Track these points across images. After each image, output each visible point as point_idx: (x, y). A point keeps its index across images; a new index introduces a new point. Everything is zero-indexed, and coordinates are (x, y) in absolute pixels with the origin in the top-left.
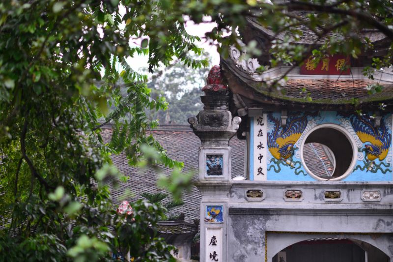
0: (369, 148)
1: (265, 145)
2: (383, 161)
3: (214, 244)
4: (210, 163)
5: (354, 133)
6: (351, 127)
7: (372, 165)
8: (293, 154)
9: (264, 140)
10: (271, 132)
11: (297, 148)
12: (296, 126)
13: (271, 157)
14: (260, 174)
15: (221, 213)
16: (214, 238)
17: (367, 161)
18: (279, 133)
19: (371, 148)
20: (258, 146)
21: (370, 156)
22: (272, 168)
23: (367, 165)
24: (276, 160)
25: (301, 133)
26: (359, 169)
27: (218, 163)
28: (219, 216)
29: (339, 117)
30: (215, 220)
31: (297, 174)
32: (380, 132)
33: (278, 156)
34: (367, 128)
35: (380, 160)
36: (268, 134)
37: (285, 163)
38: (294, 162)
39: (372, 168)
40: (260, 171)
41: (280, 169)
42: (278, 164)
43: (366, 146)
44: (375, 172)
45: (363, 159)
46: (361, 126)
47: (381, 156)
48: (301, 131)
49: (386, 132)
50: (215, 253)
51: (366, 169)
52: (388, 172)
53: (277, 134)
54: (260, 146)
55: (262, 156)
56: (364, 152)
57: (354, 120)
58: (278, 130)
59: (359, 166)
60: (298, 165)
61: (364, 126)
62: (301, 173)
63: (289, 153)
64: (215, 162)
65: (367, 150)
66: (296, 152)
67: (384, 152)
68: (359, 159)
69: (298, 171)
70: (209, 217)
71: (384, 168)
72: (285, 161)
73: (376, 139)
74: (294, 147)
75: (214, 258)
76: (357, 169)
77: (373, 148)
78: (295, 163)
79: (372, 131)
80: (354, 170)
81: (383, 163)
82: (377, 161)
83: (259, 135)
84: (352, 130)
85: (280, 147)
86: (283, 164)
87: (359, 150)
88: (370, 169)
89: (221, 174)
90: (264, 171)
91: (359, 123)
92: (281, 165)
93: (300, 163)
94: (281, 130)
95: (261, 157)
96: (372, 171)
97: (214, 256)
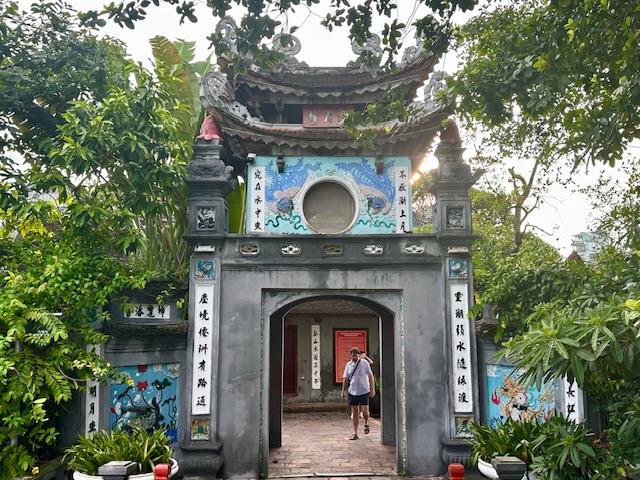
1: (263, 198)
2: (386, 215)
3: (205, 302)
4: (201, 216)
5: (356, 185)
6: (353, 179)
8: (293, 208)
9: (262, 194)
10: (269, 186)
11: (296, 204)
12: (295, 180)
14: (258, 229)
15: (212, 269)
16: (205, 296)
17: (370, 214)
19: (374, 202)
20: (256, 200)
21: (373, 210)
22: (270, 223)
25: (301, 185)
26: (361, 223)
27: (210, 216)
30: (206, 277)
31: (296, 229)
32: (383, 185)
33: (276, 210)
34: (370, 181)
36: (266, 188)
38: (293, 217)
39: (376, 222)
40: (258, 225)
41: (278, 224)
43: (368, 199)
44: (379, 226)
45: (366, 212)
46: (364, 179)
47: (384, 210)
49: (389, 185)
50: (205, 311)
51: (369, 224)
52: (392, 226)
53: (276, 187)
54: (258, 200)
55: (260, 211)
57: (356, 174)
58: (277, 183)
59: (361, 221)
60: (297, 219)
61: (366, 178)
62: (301, 228)
64: (207, 215)
65: (369, 203)
67: (387, 205)
68: (362, 213)
69: (297, 226)
70: (199, 273)
71: (388, 223)
72: (284, 216)
73: (379, 191)
75: (204, 317)
76: (359, 223)
77: (376, 201)
78: (295, 218)
79: (375, 183)
80: (356, 224)
83: (256, 189)
84: (355, 183)
85: (279, 201)
86: (282, 219)
88: (373, 223)
89: (213, 227)
90: (262, 226)
91: (361, 177)
92: (279, 219)
93: (300, 218)
95: (258, 212)
96: (375, 225)
97: (204, 315)
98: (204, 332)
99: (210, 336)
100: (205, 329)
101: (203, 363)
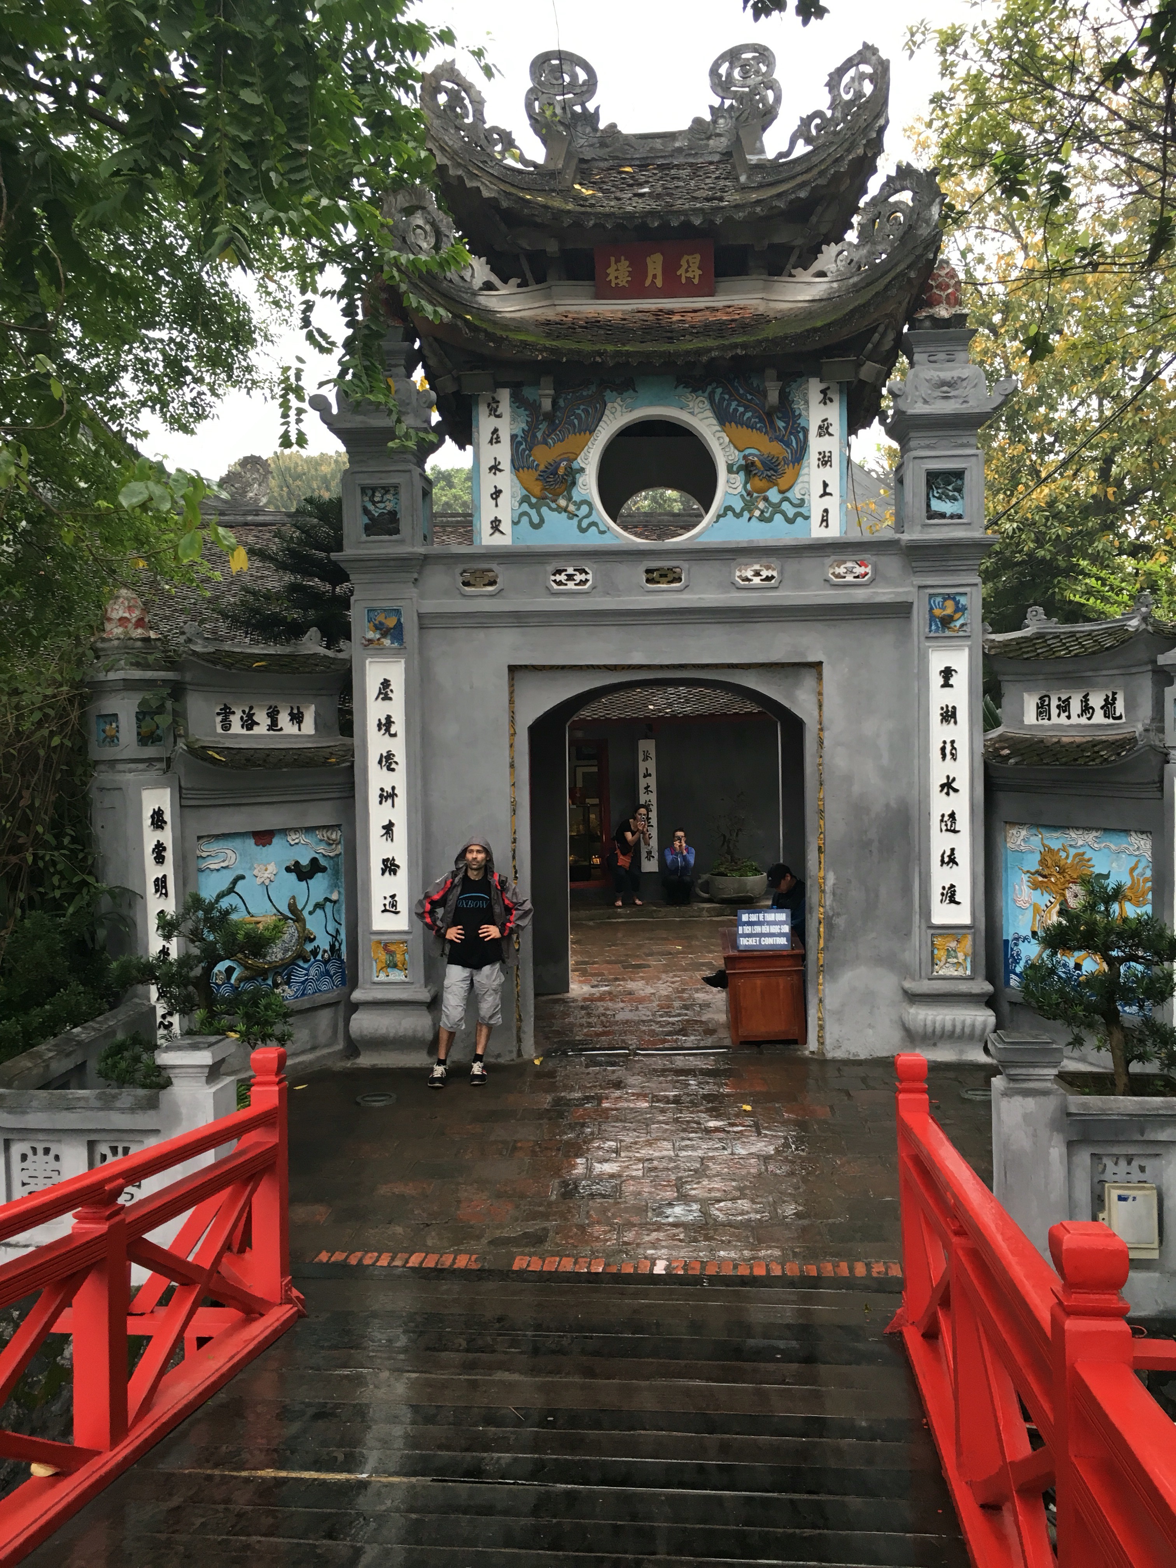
0: (753, 463)
2: (788, 494)
3: (387, 698)
4: (371, 507)
5: (718, 428)
6: (709, 413)
7: (762, 505)
8: (574, 483)
9: (503, 453)
10: (521, 434)
11: (582, 470)
12: (578, 417)
13: (520, 492)
14: (497, 534)
15: (399, 626)
16: (386, 684)
17: (749, 494)
18: (539, 435)
19: (758, 464)
20: (491, 469)
21: (758, 482)
22: (525, 519)
23: (749, 506)
24: (534, 500)
25: (592, 432)
26: (730, 513)
27: (390, 506)
28: (396, 633)
29: (680, 389)
30: (387, 642)
31: (583, 530)
32: (781, 424)
33: (537, 488)
34: (749, 414)
35: (781, 492)
36: (513, 437)
37: (553, 505)
38: (575, 503)
39: (762, 512)
40: (496, 525)
41: (542, 521)
42: (536, 507)
43: (745, 457)
44: (770, 520)
45: (740, 489)
46: (736, 410)
47: (783, 482)
48: (591, 429)
49: (795, 422)
50: (388, 718)
51: (746, 515)
52: (799, 520)
53: (534, 436)
54: (495, 468)
55: (500, 491)
56: (742, 473)
57: (717, 398)
58: (536, 427)
59: (729, 508)
60: (585, 509)
61: (741, 409)
62: (593, 528)
63: (563, 480)
64: (381, 505)
65: (748, 469)
66: (581, 480)
67: (789, 471)
68: (731, 491)
69: (584, 524)
70: (371, 635)
71: (791, 512)
72: (554, 501)
73: (771, 440)
74: (575, 465)
75: (388, 730)
76: (724, 515)
77: (763, 463)
78: (579, 505)
79: (761, 420)
80: (719, 517)
81: (787, 499)
82: (773, 495)
83: (491, 442)
84: (715, 422)
85: (542, 467)
86: (551, 509)
87: (730, 469)
88: (757, 513)
89: (397, 531)
90: (505, 526)
91: (729, 405)
92: (544, 510)
93: (590, 505)
94: (543, 426)
95: (497, 494)
96: (762, 519)
97: (386, 725)
98: (387, 761)
99: (401, 768)
100: (389, 756)
101: (389, 828)
